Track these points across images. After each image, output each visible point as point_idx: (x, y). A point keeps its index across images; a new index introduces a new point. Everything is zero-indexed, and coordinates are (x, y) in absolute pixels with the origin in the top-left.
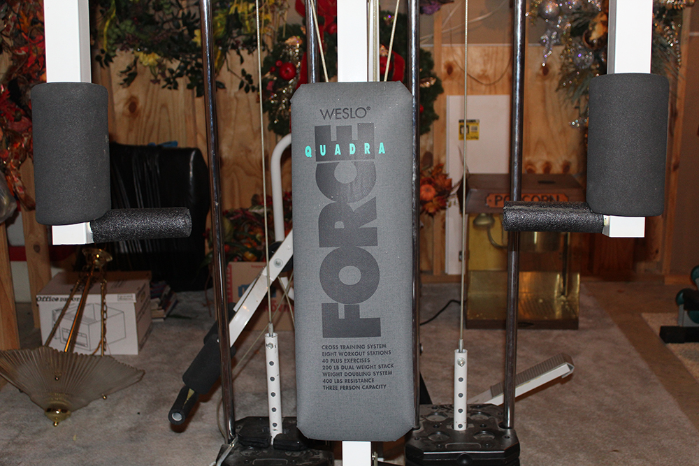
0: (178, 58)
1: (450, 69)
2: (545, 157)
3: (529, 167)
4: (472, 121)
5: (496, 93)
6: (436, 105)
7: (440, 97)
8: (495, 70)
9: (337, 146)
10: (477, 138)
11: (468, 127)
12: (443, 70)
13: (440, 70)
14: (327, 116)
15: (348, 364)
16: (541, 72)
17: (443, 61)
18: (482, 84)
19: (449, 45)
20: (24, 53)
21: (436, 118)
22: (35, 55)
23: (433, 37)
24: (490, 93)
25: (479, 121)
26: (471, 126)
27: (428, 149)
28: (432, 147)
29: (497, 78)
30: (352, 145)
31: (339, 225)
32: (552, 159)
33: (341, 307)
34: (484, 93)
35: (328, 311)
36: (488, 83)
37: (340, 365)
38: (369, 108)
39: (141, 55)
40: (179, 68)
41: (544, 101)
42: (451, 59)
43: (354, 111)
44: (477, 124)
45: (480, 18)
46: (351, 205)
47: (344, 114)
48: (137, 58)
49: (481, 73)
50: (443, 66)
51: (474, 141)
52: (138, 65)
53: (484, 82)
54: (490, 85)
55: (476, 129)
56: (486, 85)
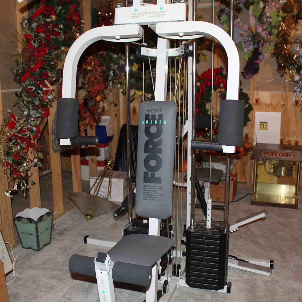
0: (151, 93)
1: (257, 101)
2: (296, 139)
3: (289, 142)
4: (265, 122)
5: (276, 112)
6: (250, 115)
7: (251, 112)
8: (276, 102)
9: (151, 121)
10: (267, 129)
11: (264, 125)
12: (254, 101)
13: (252, 101)
14: (149, 112)
15: (151, 192)
16: (295, 104)
17: (254, 98)
18: (270, 108)
19: (256, 91)
20: (90, 90)
21: (249, 120)
22: (94, 90)
23: (250, 88)
24: (273, 111)
25: (268, 123)
26: (265, 124)
27: (247, 133)
28: (248, 132)
29: (276, 105)
30: (156, 121)
31: (150, 146)
32: (298, 140)
33: (150, 173)
34: (271, 111)
35: (146, 174)
36: (273, 107)
37: (148, 192)
38: (162, 109)
39: (137, 92)
40: (151, 97)
41: (296, 115)
42: (257, 97)
43: (157, 110)
44: (267, 124)
45: (270, 81)
46: (154, 140)
47: (154, 111)
48: (135, 93)
49: (270, 103)
50: (254, 100)
51: (266, 131)
52: (136, 95)
53: (271, 107)
54: (273, 108)
55: (267, 126)
56: (272, 108)
